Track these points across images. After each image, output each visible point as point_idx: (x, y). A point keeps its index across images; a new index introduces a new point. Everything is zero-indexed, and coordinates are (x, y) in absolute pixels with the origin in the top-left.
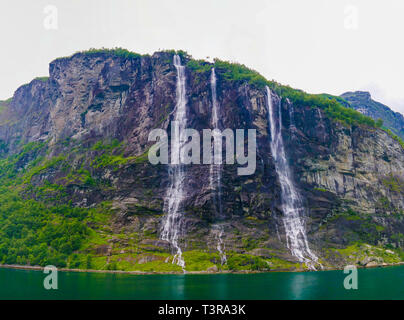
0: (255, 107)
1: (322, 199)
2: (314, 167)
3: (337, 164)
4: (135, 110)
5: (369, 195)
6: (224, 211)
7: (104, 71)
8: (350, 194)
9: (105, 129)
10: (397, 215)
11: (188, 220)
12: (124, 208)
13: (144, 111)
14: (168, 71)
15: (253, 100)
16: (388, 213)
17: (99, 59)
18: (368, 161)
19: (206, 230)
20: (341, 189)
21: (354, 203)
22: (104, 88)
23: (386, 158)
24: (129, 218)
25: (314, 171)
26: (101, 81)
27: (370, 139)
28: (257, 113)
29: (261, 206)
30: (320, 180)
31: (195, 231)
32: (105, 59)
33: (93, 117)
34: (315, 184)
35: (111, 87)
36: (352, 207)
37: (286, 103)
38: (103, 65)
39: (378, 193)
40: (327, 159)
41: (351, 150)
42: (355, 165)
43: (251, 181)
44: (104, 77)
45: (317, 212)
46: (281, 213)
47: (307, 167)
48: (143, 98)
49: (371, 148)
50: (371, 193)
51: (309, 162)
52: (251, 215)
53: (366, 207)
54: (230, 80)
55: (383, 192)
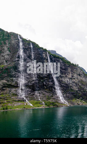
0: (44, 57)
1: (65, 85)
3: (67, 75)
5: (76, 85)
6: (39, 87)
8: (71, 84)
10: (84, 91)
11: (27, 90)
12: (2, 84)
14: (16, 39)
15: (44, 55)
16: (82, 91)
18: (75, 76)
19: (33, 93)
20: (69, 83)
21: (72, 87)
23: (79, 75)
24: (4, 88)
25: (62, 77)
27: (76, 69)
28: (45, 58)
29: (50, 86)
30: (63, 79)
31: (30, 94)
34: (62, 81)
36: (72, 88)
37: (51, 56)
39: (79, 85)
40: (65, 74)
41: (71, 72)
42: (72, 76)
43: (46, 78)
45: (64, 89)
46: (55, 89)
49: (76, 72)
50: (77, 84)
52: (47, 89)
53: (75, 88)
54: (36, 47)
55: (80, 85)
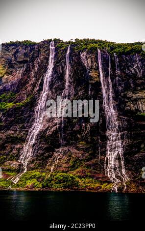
2: (134, 97)
4: (29, 74)
7: (15, 53)
9: (11, 86)
13: (32, 74)
14: (46, 51)
17: (14, 47)
22: (14, 62)
25: (136, 100)
26: (13, 59)
32: (17, 47)
33: (7, 78)
35: (18, 62)
38: (15, 50)
44: (15, 56)
47: (129, 98)
48: (34, 66)
51: (130, 94)
54: (77, 51)
